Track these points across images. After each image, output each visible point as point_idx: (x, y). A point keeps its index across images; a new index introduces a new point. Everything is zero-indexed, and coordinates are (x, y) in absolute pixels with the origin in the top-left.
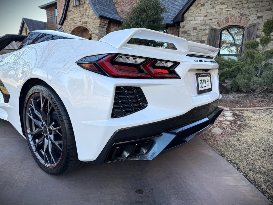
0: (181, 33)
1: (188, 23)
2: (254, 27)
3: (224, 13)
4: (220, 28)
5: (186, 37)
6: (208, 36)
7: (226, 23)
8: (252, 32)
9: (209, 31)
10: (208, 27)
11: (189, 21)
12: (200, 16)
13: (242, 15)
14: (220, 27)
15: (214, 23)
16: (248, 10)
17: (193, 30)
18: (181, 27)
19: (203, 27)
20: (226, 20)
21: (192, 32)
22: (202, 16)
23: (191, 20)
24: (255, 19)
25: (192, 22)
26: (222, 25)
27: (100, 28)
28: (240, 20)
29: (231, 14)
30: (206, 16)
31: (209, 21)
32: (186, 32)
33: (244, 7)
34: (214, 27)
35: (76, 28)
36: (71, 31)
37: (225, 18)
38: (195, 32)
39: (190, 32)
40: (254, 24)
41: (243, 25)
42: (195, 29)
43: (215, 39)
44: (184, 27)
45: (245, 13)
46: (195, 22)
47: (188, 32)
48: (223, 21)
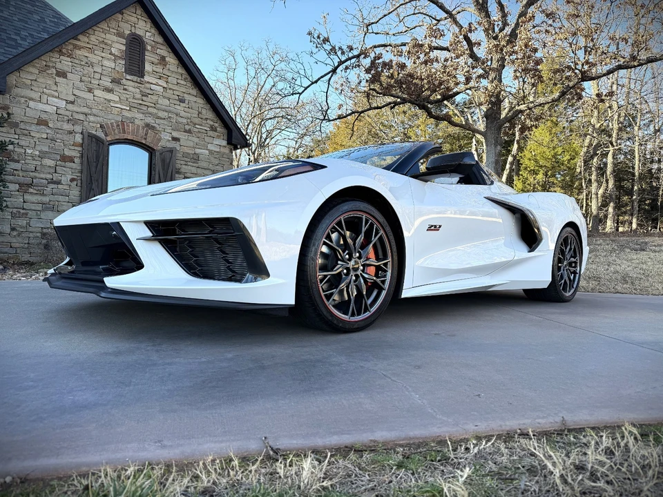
1: (19, 102)
2: (170, 154)
3: (115, 111)
4: (109, 138)
5: (17, 137)
6: (79, 149)
7: (119, 133)
8: (168, 161)
9: (83, 139)
10: (78, 129)
11: (23, 100)
12: (56, 97)
13: (147, 125)
14: (106, 135)
15: (94, 125)
16: (158, 121)
17: (38, 124)
19: (67, 127)
20: (118, 125)
21: (33, 128)
22: (62, 99)
23: (31, 99)
24: (169, 141)
25: (32, 104)
26: (111, 134)
28: (146, 135)
29: (127, 118)
30: (72, 103)
31: (82, 117)
32: (15, 125)
33: (150, 114)
34: (94, 132)
37: (117, 122)
38: (43, 131)
39: (28, 128)
40: (170, 148)
41: (151, 145)
42: (43, 123)
43: (101, 159)
45: (153, 125)
46: (41, 106)
47: (22, 125)
48: (112, 126)
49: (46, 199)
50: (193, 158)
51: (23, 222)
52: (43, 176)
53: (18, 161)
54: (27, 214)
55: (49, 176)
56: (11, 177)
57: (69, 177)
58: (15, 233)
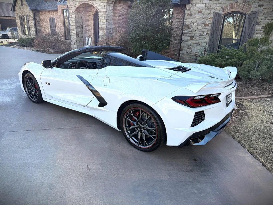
0: (186, 15)
1: (193, 6)
2: (255, 15)
4: (224, 13)
5: (191, 19)
6: (211, 20)
7: (230, 9)
8: (253, 19)
9: (213, 15)
10: (212, 11)
11: (195, 4)
13: (245, 2)
14: (223, 11)
15: (219, 8)
17: (199, 13)
18: (187, 9)
19: (208, 11)
20: (230, 6)
21: (197, 14)
23: (198, 3)
24: (256, 7)
25: (197, 5)
26: (226, 11)
27: (107, 6)
28: (243, 7)
29: (235, 1)
30: (211, 0)
31: (214, 6)
32: (191, 15)
34: (218, 12)
35: (81, 4)
36: (76, 7)
37: (229, 4)
38: (200, 15)
39: (195, 15)
40: (255, 11)
41: (245, 12)
42: (200, 12)
43: (219, 23)
44: (189, 9)
45: (248, 1)
46: (200, 5)
47: (193, 15)
48: (227, 6)
49: (197, 42)
50: (270, 15)
51: (190, 50)
52: (197, 33)
53: (191, 28)
54: (191, 47)
55: (199, 33)
56: (188, 34)
57: (206, 32)
58: (187, 54)
